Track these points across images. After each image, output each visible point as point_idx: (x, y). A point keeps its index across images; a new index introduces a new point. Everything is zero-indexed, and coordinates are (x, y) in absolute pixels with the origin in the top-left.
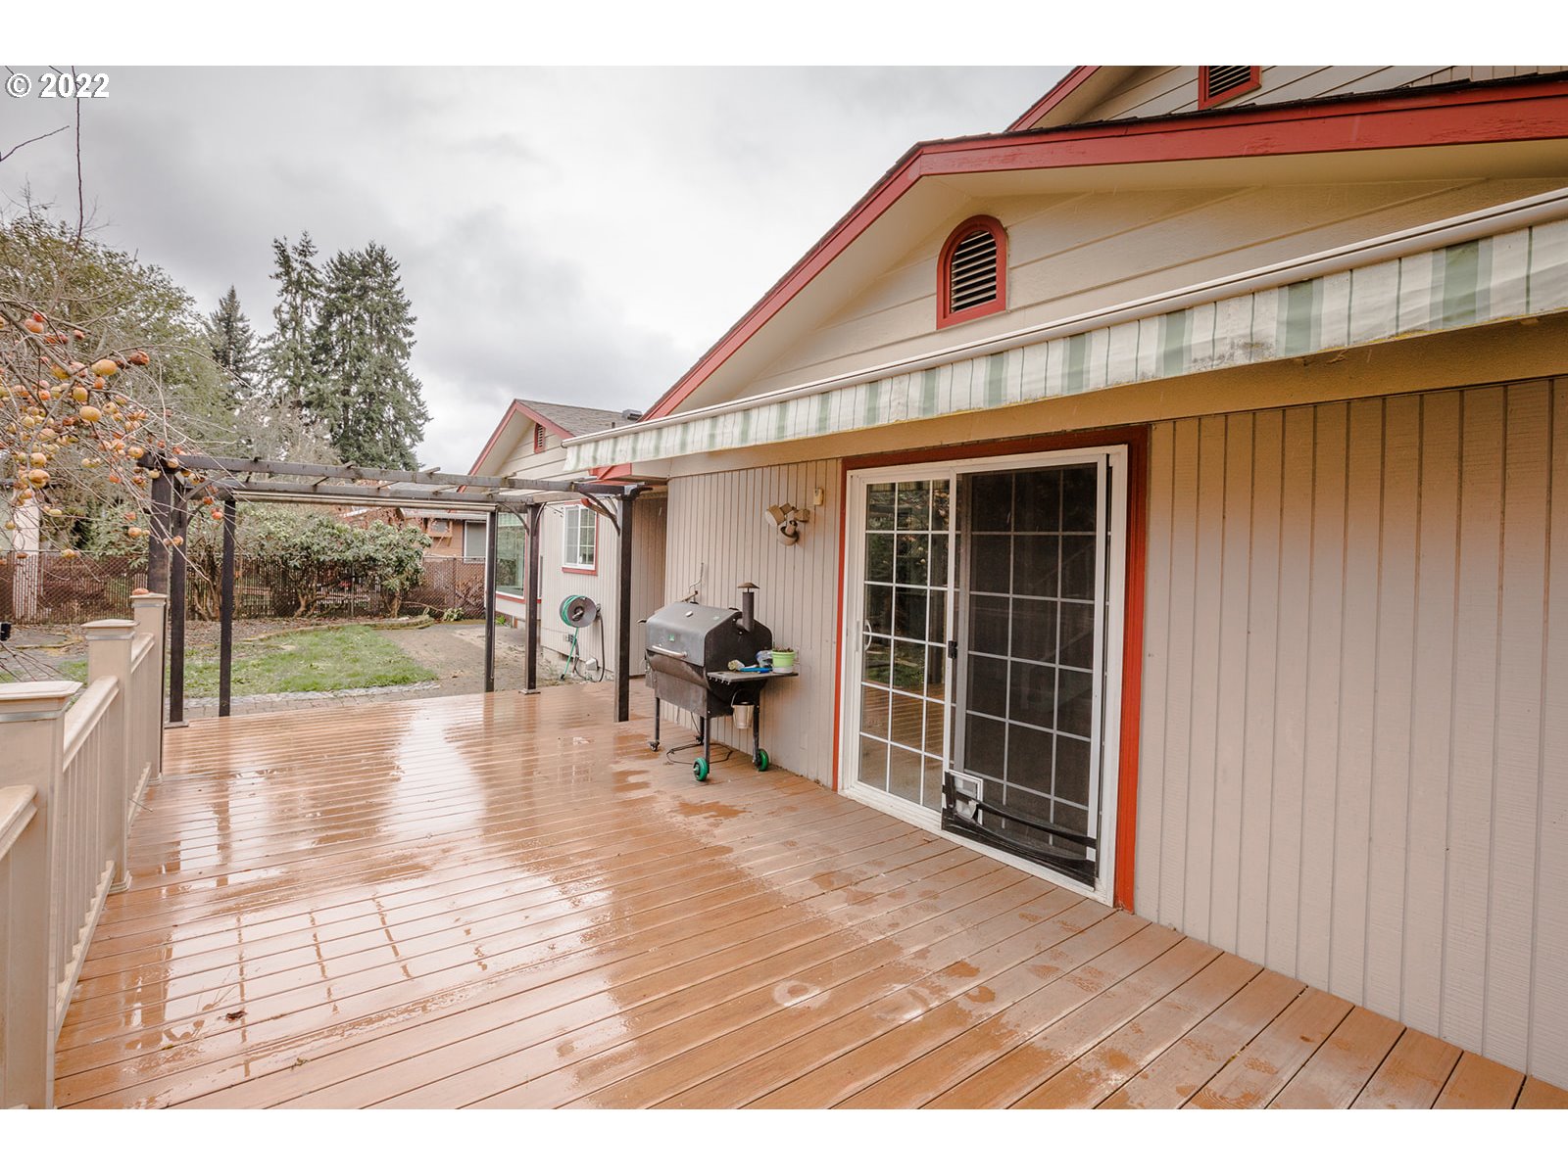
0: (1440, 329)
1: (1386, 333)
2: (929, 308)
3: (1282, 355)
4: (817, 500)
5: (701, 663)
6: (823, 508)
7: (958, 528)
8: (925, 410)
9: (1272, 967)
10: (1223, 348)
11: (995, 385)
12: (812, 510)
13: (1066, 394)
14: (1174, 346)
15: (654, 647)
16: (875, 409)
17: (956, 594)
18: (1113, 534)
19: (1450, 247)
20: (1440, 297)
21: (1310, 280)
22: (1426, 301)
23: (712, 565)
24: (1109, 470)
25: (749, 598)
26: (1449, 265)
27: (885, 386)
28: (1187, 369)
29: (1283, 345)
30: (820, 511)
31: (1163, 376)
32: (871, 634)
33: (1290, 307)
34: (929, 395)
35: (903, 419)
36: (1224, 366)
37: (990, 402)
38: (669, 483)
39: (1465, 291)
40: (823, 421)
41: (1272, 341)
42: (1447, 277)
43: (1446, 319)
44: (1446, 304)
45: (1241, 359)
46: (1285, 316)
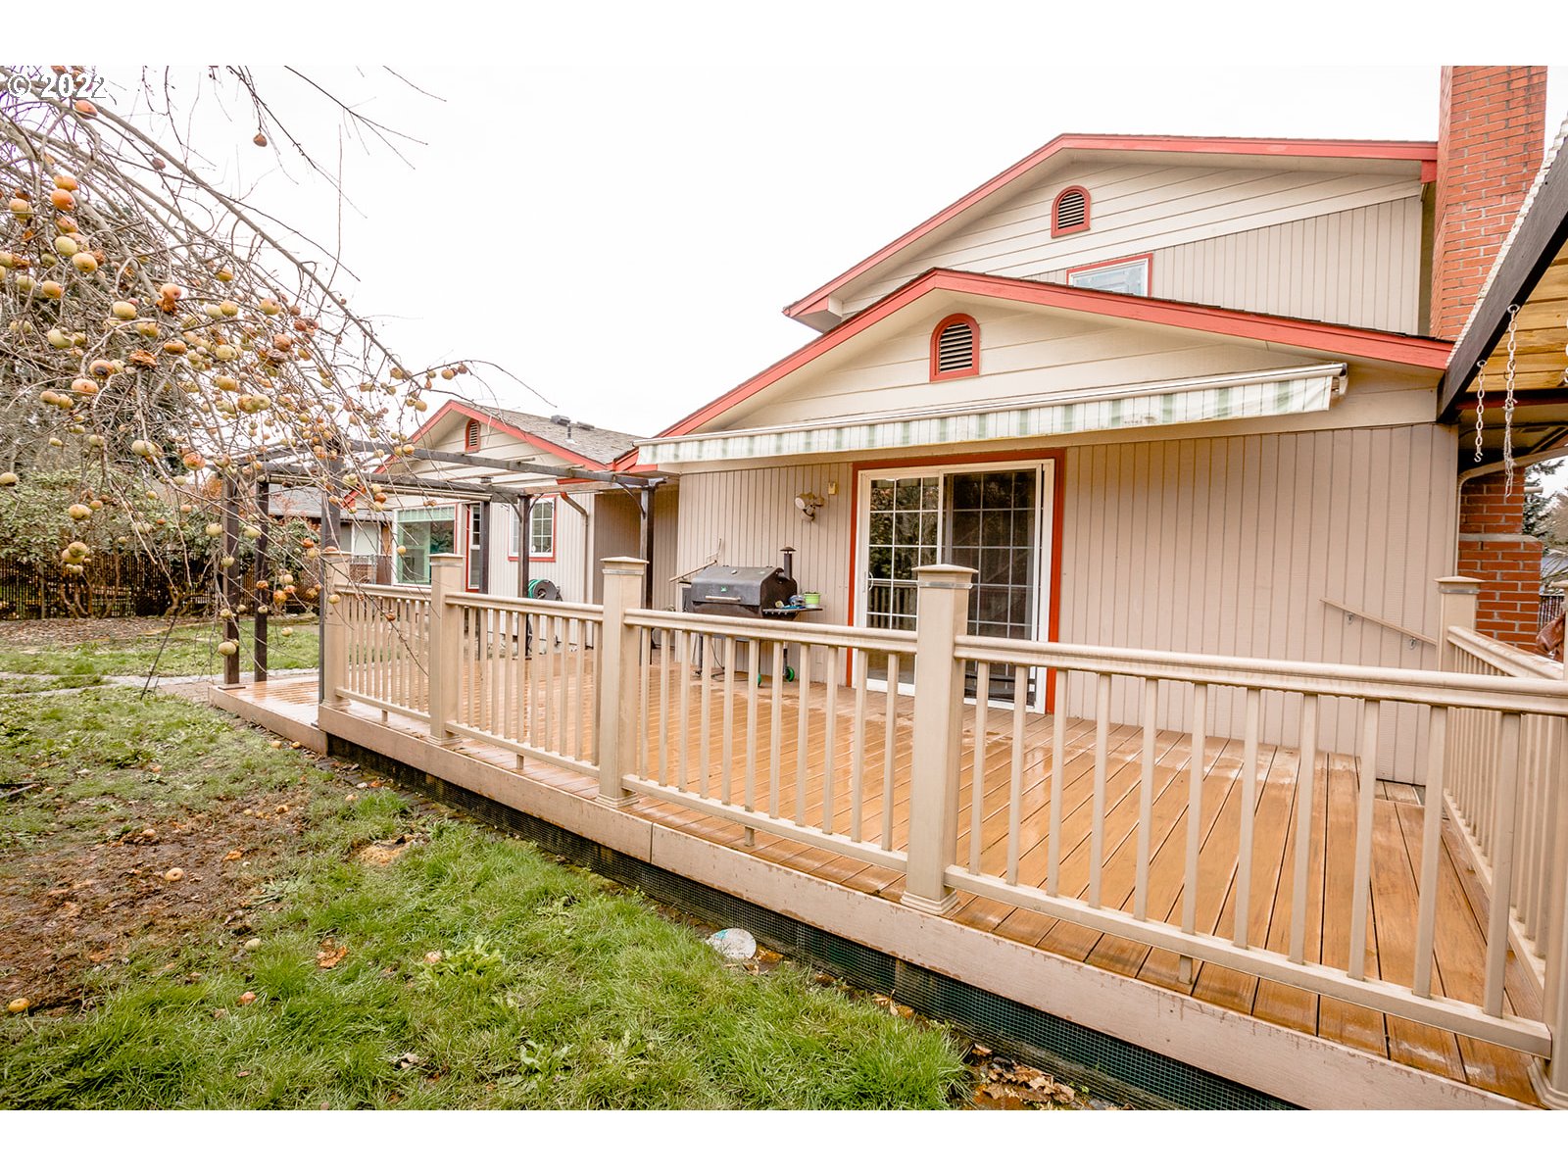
0: (1216, 419)
1: (1198, 419)
2: (923, 369)
3: (1161, 423)
4: (832, 491)
5: (757, 602)
6: (835, 497)
7: (944, 508)
8: (979, 436)
9: (1126, 723)
10: (1137, 418)
11: (1023, 426)
12: (826, 498)
13: (1063, 433)
14: (1116, 415)
15: (707, 597)
16: (944, 433)
17: (943, 550)
18: (1044, 509)
19: (1220, 388)
20: (1217, 407)
21: (1172, 394)
22: (1213, 407)
23: (728, 540)
24: (1043, 473)
25: (789, 559)
26: (1220, 395)
27: (951, 421)
28: (1121, 426)
29: (1162, 419)
30: (833, 499)
31: (1110, 428)
32: (873, 579)
33: (1164, 402)
34: (982, 428)
35: (965, 440)
36: (1138, 426)
37: (1021, 433)
38: (681, 478)
39: (1224, 406)
40: (906, 438)
41: (1157, 417)
42: (1219, 400)
43: (1219, 416)
44: (1219, 410)
45: (1145, 424)
46: (1162, 407)
